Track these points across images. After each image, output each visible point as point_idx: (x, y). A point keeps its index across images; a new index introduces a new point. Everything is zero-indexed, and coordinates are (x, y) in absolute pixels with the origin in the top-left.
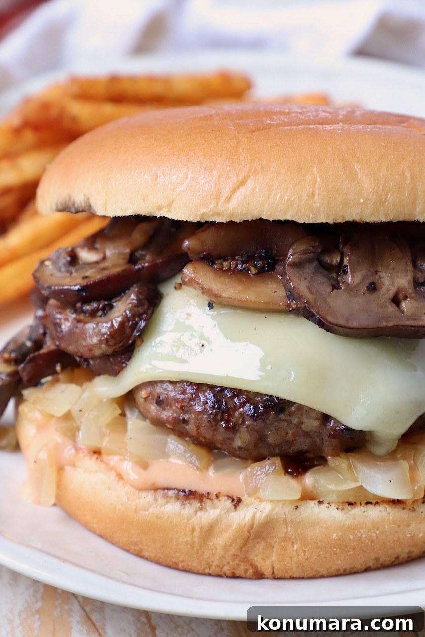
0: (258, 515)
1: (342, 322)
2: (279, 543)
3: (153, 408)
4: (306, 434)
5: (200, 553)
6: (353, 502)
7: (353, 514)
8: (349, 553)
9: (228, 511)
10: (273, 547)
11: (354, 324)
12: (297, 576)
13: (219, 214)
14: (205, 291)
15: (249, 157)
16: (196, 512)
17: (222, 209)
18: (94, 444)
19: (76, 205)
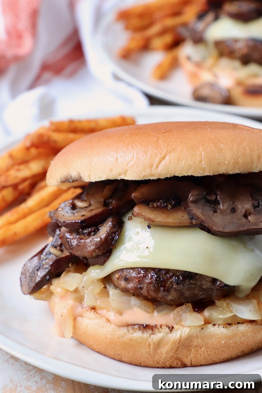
0: (183, 334)
1: (220, 229)
2: (194, 348)
3: (123, 283)
4: (204, 290)
5: (153, 357)
6: (231, 323)
7: (232, 329)
8: (230, 350)
9: (167, 334)
10: (191, 350)
11: (227, 230)
12: (204, 364)
13: (152, 175)
14: (146, 219)
15: (166, 145)
16: (150, 335)
17: (154, 172)
18: (92, 304)
19: (73, 178)
